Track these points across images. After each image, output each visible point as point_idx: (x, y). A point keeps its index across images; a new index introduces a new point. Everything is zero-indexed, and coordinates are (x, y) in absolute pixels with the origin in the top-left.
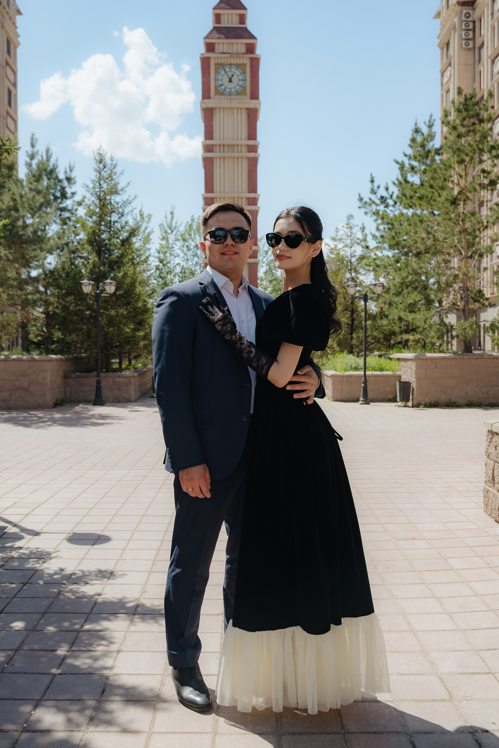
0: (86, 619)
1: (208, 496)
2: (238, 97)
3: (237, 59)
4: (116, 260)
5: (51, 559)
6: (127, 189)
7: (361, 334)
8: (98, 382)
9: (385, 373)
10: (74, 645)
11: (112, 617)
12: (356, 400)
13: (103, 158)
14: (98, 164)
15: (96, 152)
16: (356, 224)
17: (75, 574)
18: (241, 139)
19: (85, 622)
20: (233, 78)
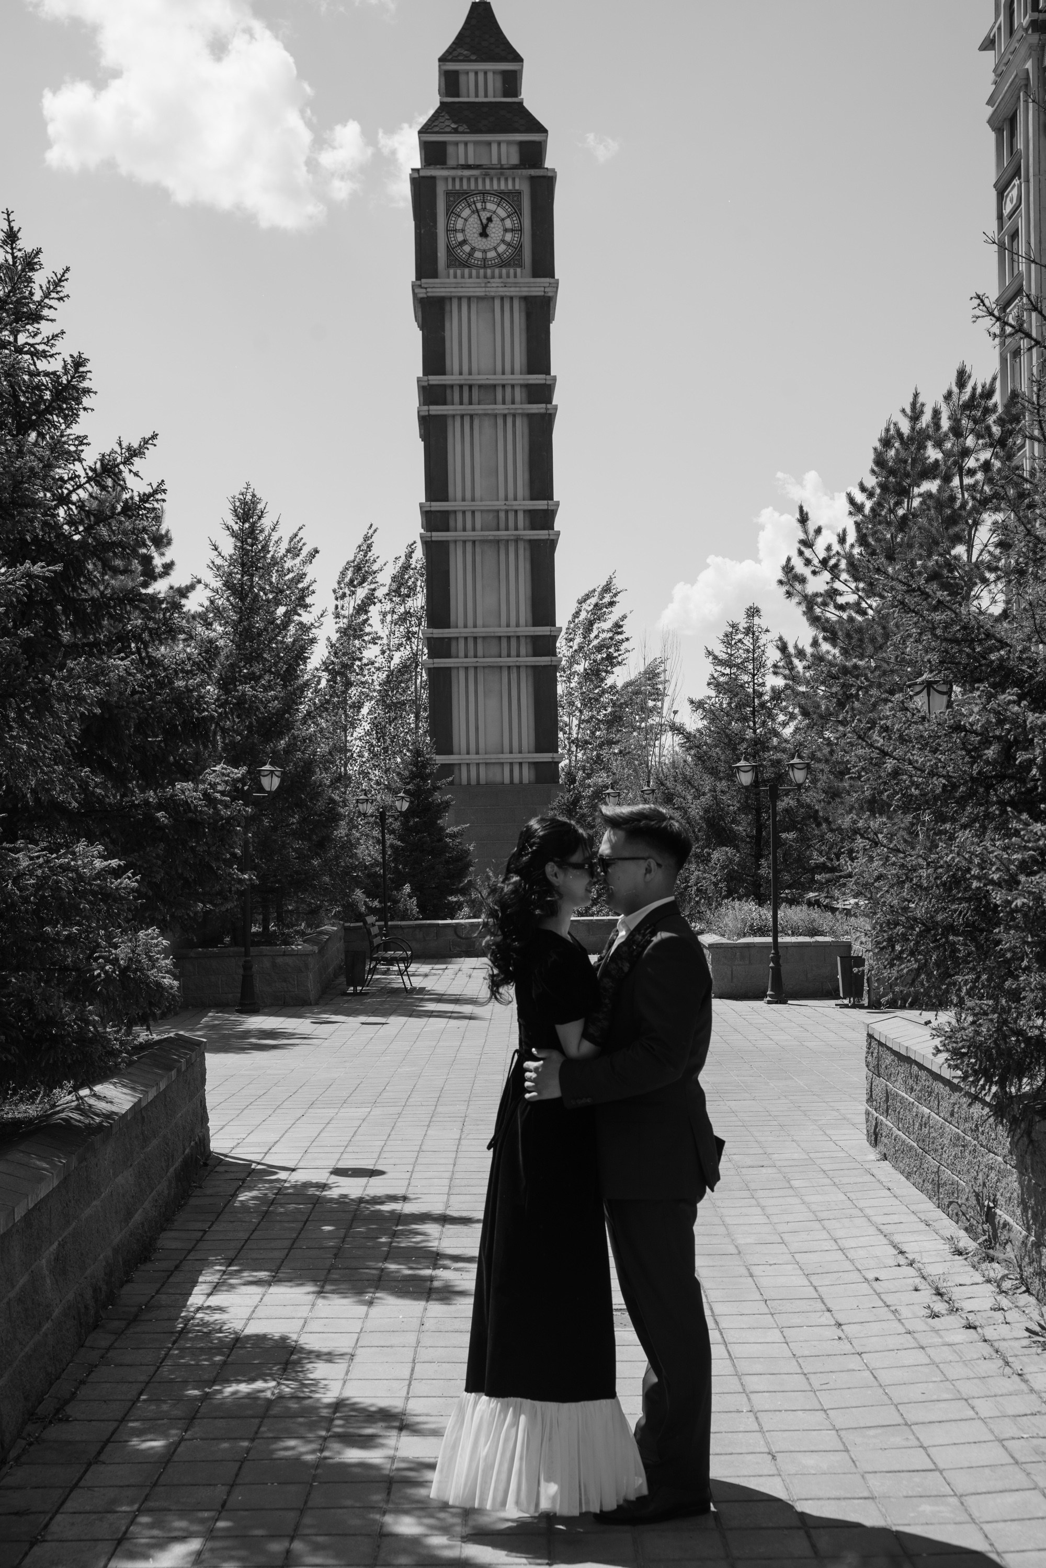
2: (504, 271)
3: (499, 180)
9: (819, 939)
18: (513, 373)
20: (491, 225)
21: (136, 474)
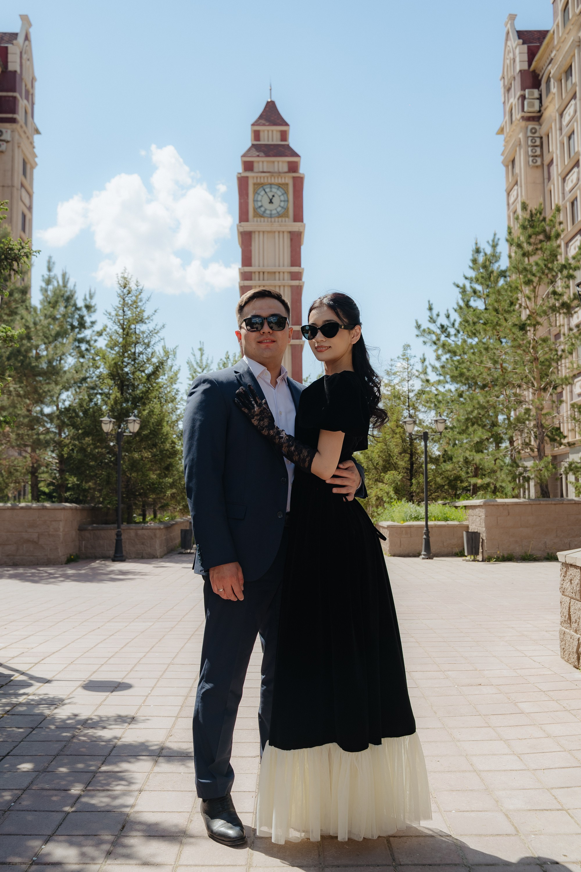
0: (104, 761)
1: (241, 598)
2: (280, 219)
3: (278, 178)
4: (141, 395)
5: (64, 705)
6: (154, 317)
7: (422, 479)
8: (119, 535)
10: (90, 785)
11: (132, 760)
12: (417, 555)
13: (127, 283)
14: (122, 289)
15: (120, 275)
16: (413, 355)
17: (91, 719)
18: (283, 266)
19: (102, 764)
20: (274, 198)
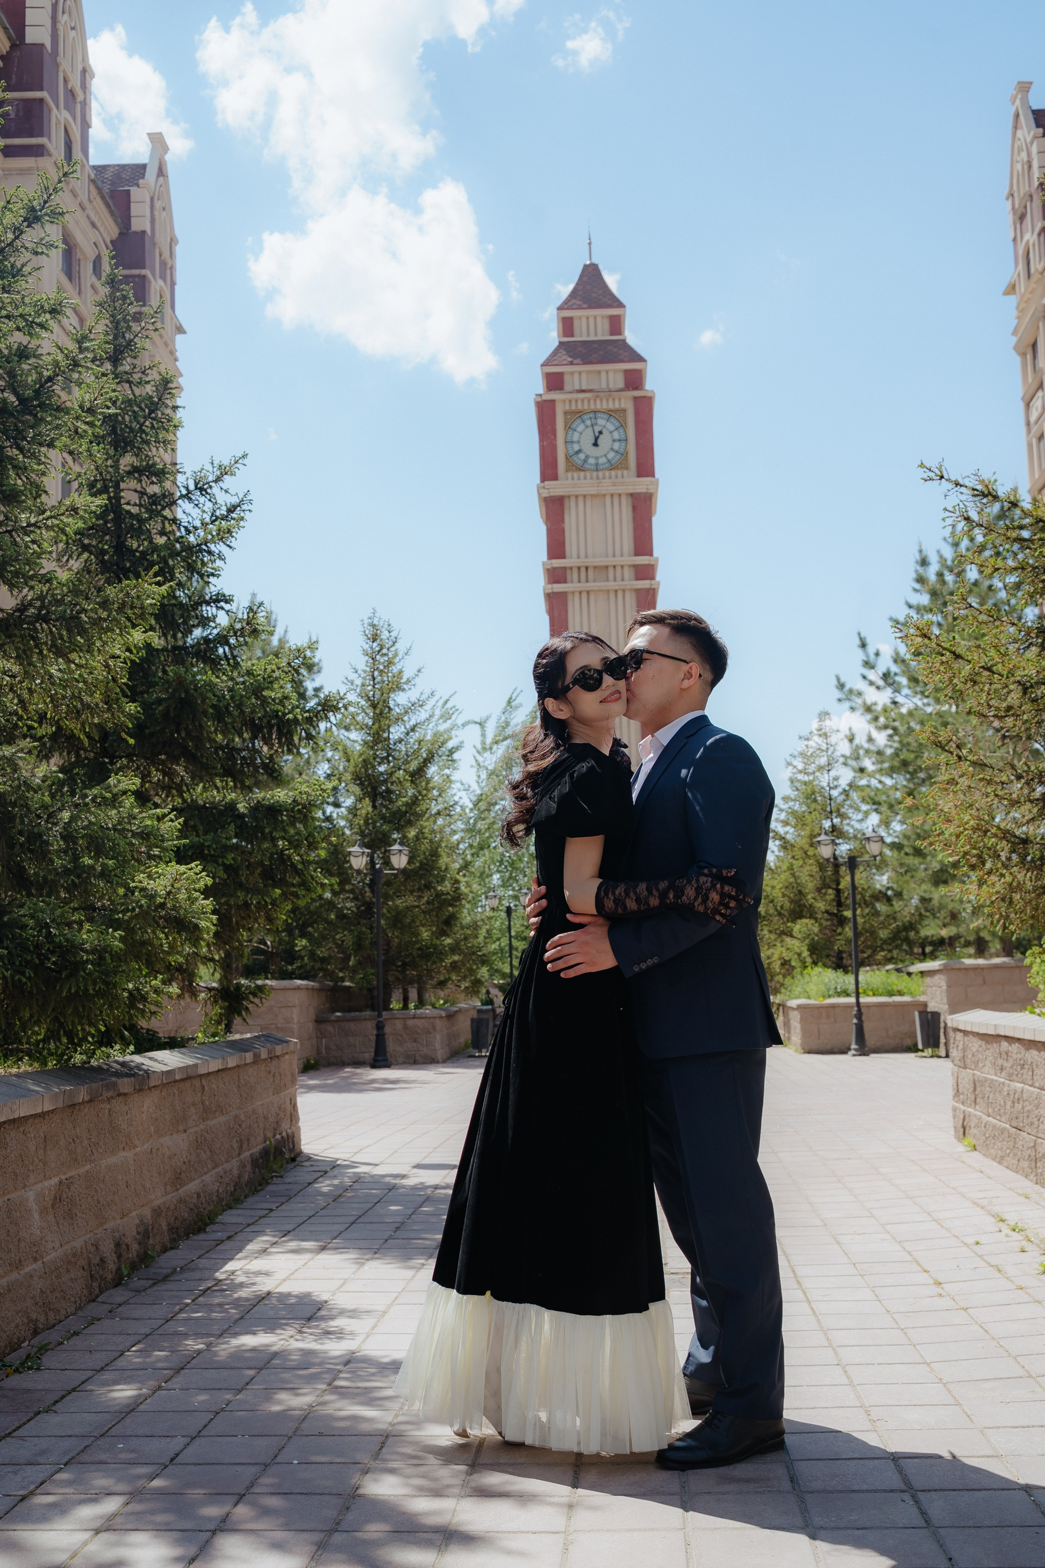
2: (613, 473)
3: (607, 400)
4: (404, 809)
6: (417, 680)
8: (380, 1027)
9: (897, 999)
12: (844, 1051)
13: (378, 633)
14: (370, 643)
15: (366, 621)
16: (835, 728)
18: (622, 555)
20: (601, 437)
21: (226, 491)
